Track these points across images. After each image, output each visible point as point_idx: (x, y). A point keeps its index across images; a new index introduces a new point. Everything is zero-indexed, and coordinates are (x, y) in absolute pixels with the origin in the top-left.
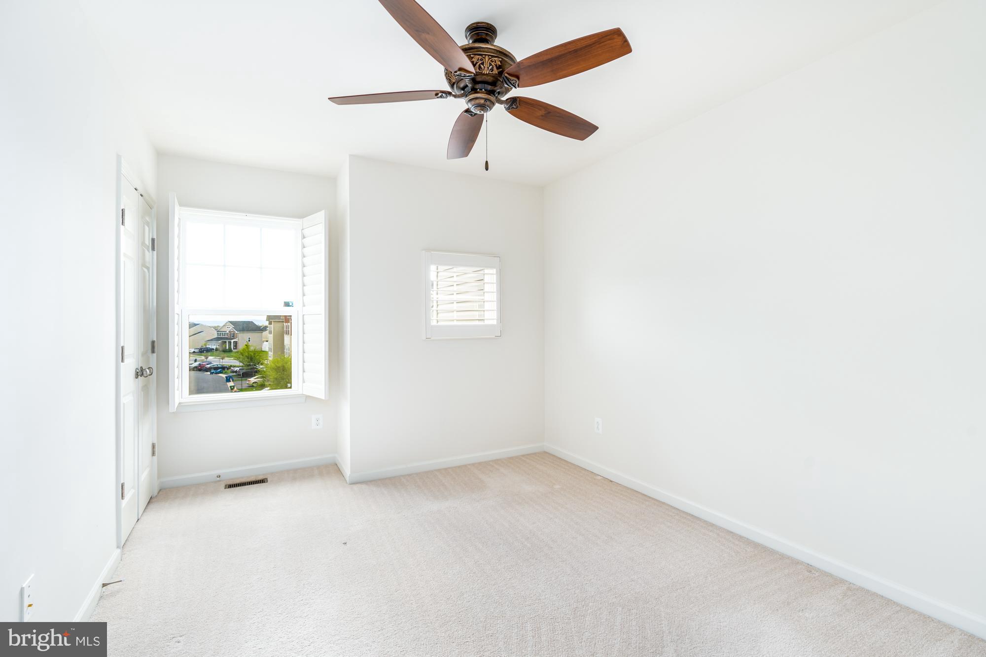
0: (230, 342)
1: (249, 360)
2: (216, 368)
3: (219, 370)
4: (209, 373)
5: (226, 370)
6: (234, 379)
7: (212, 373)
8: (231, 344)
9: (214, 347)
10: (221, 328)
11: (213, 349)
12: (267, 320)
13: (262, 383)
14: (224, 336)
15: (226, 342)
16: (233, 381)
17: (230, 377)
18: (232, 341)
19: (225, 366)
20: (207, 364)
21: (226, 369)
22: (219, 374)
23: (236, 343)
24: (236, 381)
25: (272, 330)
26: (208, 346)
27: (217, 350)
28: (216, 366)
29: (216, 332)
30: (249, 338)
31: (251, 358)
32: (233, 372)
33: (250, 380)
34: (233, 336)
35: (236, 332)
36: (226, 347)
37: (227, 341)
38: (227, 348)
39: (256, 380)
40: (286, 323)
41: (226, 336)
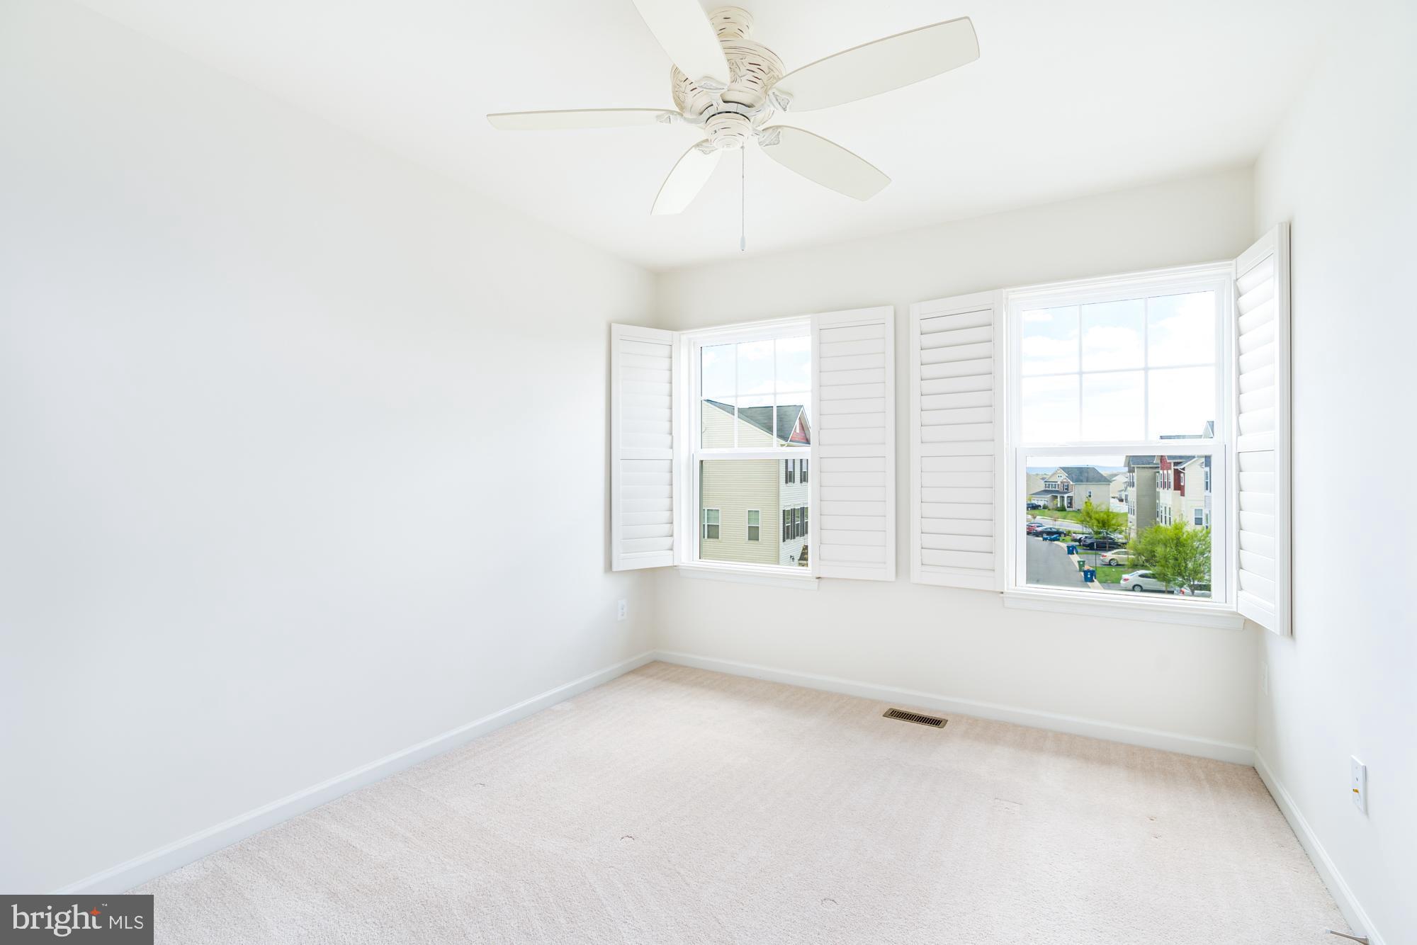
0: (1063, 497)
1: (1101, 525)
2: (1050, 533)
3: (1055, 536)
4: (1041, 539)
5: (1062, 537)
6: (1079, 551)
7: (1045, 539)
8: (1063, 500)
9: (1041, 503)
10: (1051, 477)
11: (1040, 506)
12: (1125, 466)
13: (1136, 561)
14: (1054, 489)
15: (1056, 497)
16: (1077, 553)
17: (1074, 547)
18: (1066, 496)
19: (1061, 530)
20: (1038, 527)
21: (1063, 535)
22: (1054, 540)
23: (1071, 498)
24: (1081, 554)
25: (1135, 481)
26: (1033, 502)
27: (1045, 507)
28: (1049, 530)
29: (1043, 482)
30: (1090, 493)
31: (1104, 524)
32: (1075, 540)
33: (1105, 554)
34: (1067, 489)
35: (1071, 483)
36: (1057, 504)
37: (1059, 496)
38: (1059, 505)
39: (1114, 556)
40: (1163, 469)
41: (1057, 489)
